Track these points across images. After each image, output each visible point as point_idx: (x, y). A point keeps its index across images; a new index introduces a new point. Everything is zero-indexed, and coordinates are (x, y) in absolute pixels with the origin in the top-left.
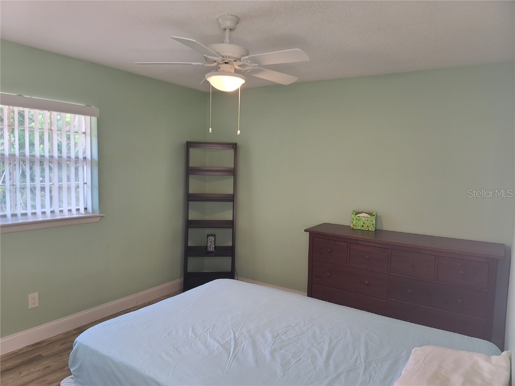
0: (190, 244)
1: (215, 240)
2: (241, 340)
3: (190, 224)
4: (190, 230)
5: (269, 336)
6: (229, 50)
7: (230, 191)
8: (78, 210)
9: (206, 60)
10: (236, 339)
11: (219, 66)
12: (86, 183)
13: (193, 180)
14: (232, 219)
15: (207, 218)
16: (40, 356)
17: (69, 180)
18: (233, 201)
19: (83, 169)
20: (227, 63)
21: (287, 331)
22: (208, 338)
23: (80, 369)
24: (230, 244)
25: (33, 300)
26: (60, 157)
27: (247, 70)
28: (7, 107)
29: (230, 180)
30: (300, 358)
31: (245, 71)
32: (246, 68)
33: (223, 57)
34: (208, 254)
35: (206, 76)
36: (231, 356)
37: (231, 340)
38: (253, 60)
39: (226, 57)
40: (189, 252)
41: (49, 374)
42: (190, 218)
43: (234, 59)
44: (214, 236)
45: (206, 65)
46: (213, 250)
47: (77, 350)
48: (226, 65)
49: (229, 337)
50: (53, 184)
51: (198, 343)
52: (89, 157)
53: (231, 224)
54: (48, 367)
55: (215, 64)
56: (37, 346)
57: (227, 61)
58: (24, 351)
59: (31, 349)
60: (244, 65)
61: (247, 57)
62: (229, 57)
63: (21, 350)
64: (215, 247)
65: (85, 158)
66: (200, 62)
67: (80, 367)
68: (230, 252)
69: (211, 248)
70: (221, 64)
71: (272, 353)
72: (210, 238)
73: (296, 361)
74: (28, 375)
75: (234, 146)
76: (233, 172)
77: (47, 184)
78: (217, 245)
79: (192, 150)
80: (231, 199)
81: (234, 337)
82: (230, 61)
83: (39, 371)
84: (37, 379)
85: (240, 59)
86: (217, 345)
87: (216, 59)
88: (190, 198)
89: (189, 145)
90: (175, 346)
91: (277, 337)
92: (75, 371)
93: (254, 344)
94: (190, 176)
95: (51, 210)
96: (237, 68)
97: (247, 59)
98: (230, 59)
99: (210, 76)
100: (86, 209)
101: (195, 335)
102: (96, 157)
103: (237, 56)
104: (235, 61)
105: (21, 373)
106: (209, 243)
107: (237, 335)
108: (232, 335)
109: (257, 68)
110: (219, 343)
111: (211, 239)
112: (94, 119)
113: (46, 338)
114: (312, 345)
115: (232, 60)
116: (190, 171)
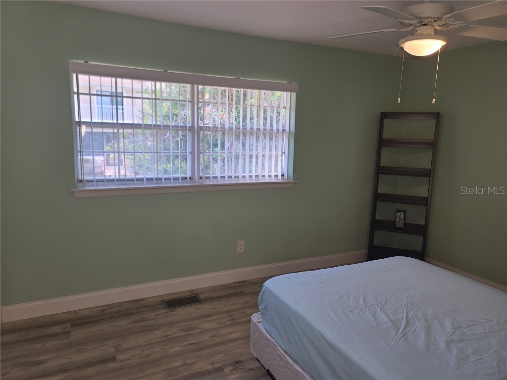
0: (378, 217)
1: (405, 216)
2: (415, 321)
3: (378, 197)
4: (379, 203)
5: (448, 325)
6: (427, 10)
7: (428, 165)
8: (276, 176)
9: (401, 24)
10: (408, 319)
11: (416, 29)
12: (284, 153)
13: (385, 152)
14: (427, 196)
15: (399, 192)
16: (243, 291)
17: (270, 150)
18: (430, 176)
19: (283, 140)
20: (425, 25)
21: (473, 325)
22: (378, 311)
23: (265, 308)
24: (423, 223)
25: (241, 246)
26: (265, 130)
27: (451, 29)
28: (228, 88)
29: (429, 154)
30: (482, 357)
31: (448, 31)
32: (450, 27)
33: (421, 18)
34: (396, 229)
35: (400, 43)
36: (399, 334)
37: (402, 318)
38: (458, 18)
39: (424, 18)
40: (375, 225)
41: (248, 308)
42: (380, 191)
43: (433, 20)
44: (404, 212)
45: (400, 30)
46: (402, 227)
47: (264, 293)
48: (425, 27)
49: (401, 316)
50: (258, 153)
51: (367, 312)
52: (287, 129)
53: (424, 202)
54: (247, 302)
55: (412, 28)
56: (242, 283)
57: (425, 23)
58: (232, 285)
59: (237, 285)
60: (447, 24)
61: (449, 15)
62: (428, 18)
63: (230, 284)
64: (405, 224)
65: (284, 130)
66: (395, 28)
67: (266, 306)
68: (422, 230)
69: (400, 224)
70: (419, 26)
71: (448, 343)
72: (399, 213)
73: (475, 359)
74: (233, 304)
75: (437, 116)
76: (433, 145)
77: (254, 153)
78: (407, 221)
79: (387, 122)
80: (427, 174)
81: (407, 316)
82: (430, 22)
83: (241, 303)
84: (239, 309)
85: (440, 19)
86: (386, 319)
87: (411, 22)
88: (380, 171)
89: (384, 116)
90: (345, 310)
91: (458, 328)
92: (262, 309)
93: (428, 329)
94: (383, 148)
95: (256, 174)
96: (437, 28)
97: (449, 17)
98: (429, 20)
99: (404, 42)
100: (282, 175)
101: (366, 304)
102: (293, 129)
103: (436, 15)
104: (435, 21)
105: (228, 302)
106: (398, 219)
107: (410, 315)
108: (405, 314)
109: (463, 25)
110: (389, 318)
111: (400, 215)
112: (294, 94)
113: (248, 279)
114: (502, 348)
115: (431, 20)
116: (382, 143)
